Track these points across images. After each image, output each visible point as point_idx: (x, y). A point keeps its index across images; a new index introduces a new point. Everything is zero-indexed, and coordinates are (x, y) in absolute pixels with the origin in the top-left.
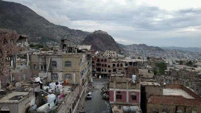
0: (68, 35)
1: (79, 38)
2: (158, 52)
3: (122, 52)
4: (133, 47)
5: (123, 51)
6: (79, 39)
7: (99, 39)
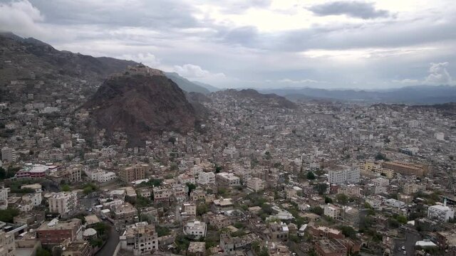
0: (49, 76)
1: (85, 81)
2: (284, 110)
3: (203, 125)
4: (226, 96)
5: (205, 123)
6: (84, 85)
7: (138, 91)
